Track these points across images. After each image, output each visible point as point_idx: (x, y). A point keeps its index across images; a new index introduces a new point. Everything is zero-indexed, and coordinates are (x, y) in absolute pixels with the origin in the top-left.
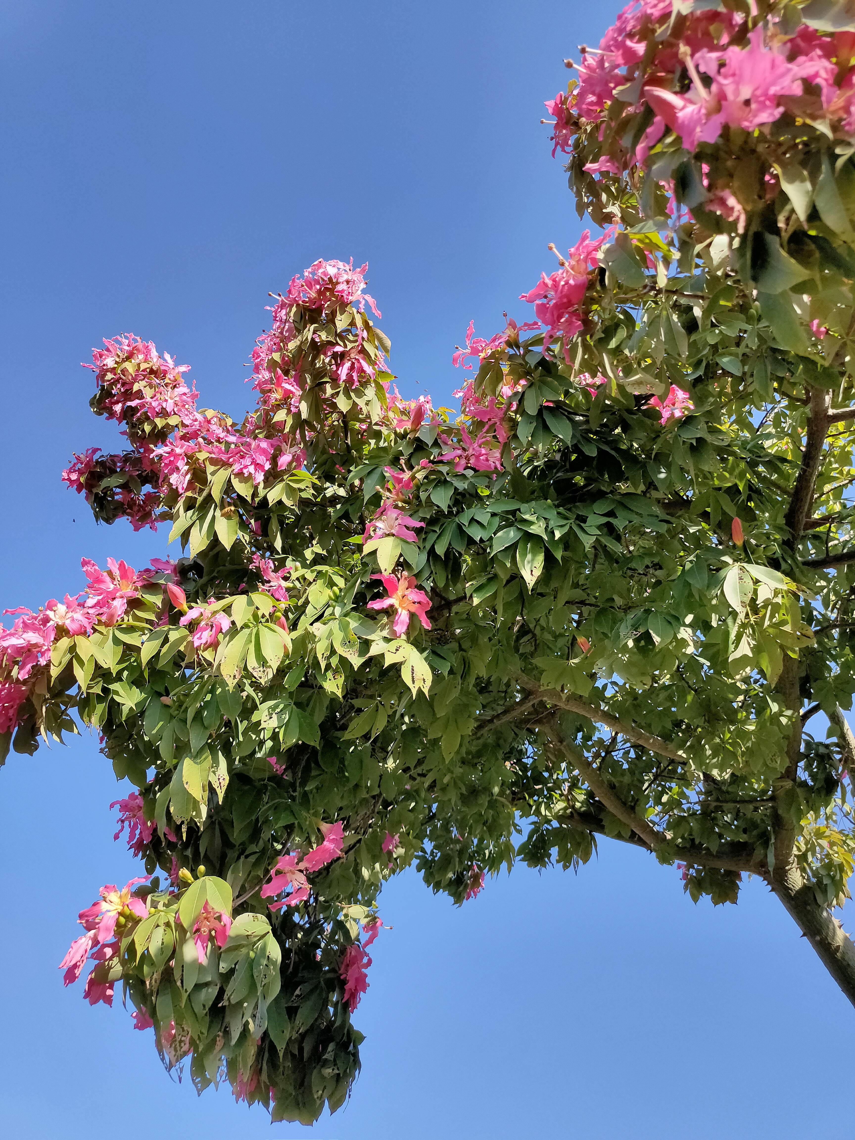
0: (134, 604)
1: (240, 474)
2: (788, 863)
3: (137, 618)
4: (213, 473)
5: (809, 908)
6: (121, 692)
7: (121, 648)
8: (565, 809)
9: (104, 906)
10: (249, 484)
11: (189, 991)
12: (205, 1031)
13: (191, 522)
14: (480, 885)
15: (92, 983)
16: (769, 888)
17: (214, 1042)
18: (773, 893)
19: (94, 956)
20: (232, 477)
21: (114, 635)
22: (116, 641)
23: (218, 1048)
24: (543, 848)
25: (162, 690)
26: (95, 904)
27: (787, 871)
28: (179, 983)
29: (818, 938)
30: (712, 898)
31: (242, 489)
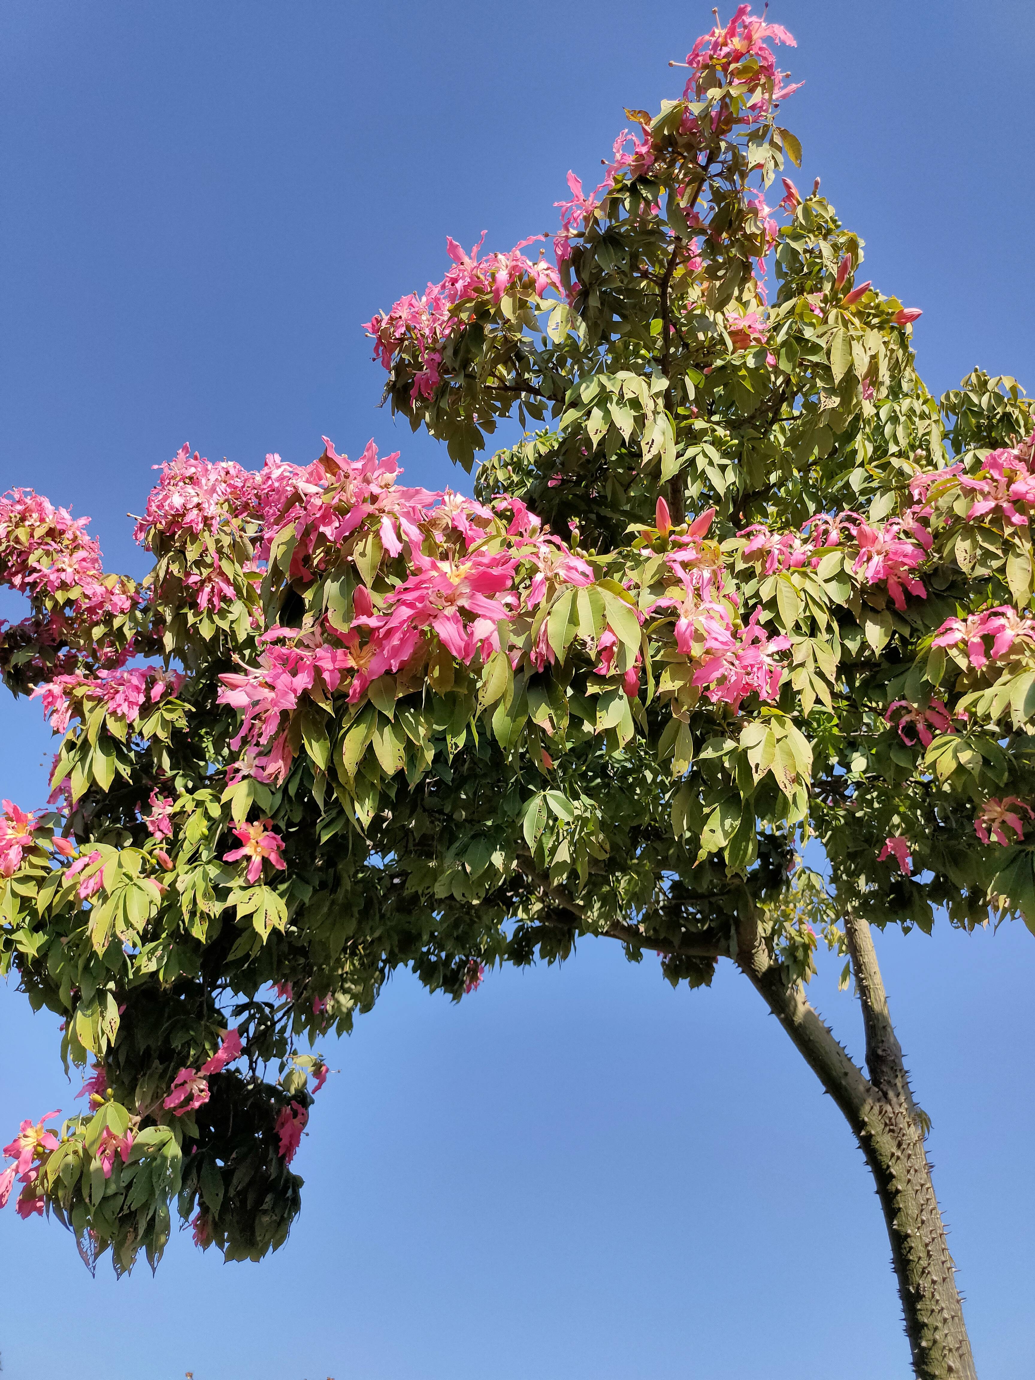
0: (30, 850)
1: (113, 713)
2: (755, 947)
3: (33, 866)
4: (91, 711)
5: (774, 988)
6: (25, 941)
7: (18, 901)
8: (543, 909)
9: (23, 1142)
10: (123, 722)
11: (97, 1204)
12: (116, 1232)
13: (73, 764)
14: (478, 978)
15: (21, 1203)
16: (740, 969)
17: (125, 1238)
18: (744, 975)
19: (21, 1180)
20: (108, 716)
21: (12, 891)
22: (15, 895)
23: (128, 1242)
24: (527, 945)
25: (62, 932)
26: (15, 1141)
27: (753, 955)
28: (87, 1200)
29: (783, 1016)
30: (690, 982)
31: (117, 730)
